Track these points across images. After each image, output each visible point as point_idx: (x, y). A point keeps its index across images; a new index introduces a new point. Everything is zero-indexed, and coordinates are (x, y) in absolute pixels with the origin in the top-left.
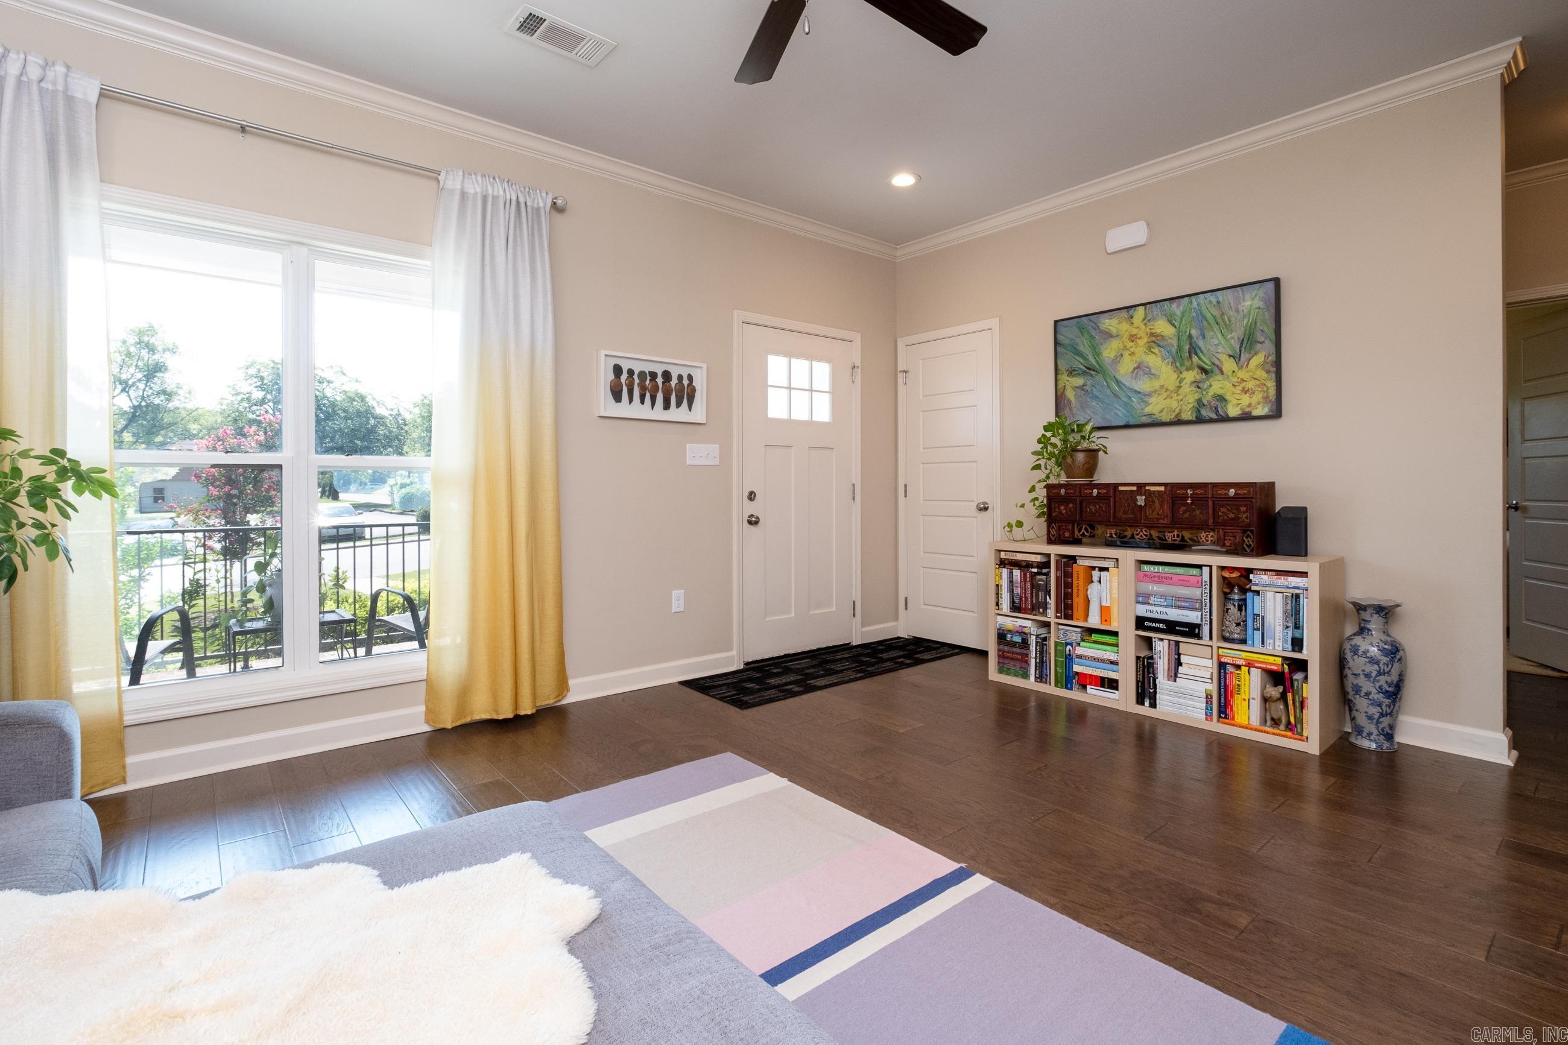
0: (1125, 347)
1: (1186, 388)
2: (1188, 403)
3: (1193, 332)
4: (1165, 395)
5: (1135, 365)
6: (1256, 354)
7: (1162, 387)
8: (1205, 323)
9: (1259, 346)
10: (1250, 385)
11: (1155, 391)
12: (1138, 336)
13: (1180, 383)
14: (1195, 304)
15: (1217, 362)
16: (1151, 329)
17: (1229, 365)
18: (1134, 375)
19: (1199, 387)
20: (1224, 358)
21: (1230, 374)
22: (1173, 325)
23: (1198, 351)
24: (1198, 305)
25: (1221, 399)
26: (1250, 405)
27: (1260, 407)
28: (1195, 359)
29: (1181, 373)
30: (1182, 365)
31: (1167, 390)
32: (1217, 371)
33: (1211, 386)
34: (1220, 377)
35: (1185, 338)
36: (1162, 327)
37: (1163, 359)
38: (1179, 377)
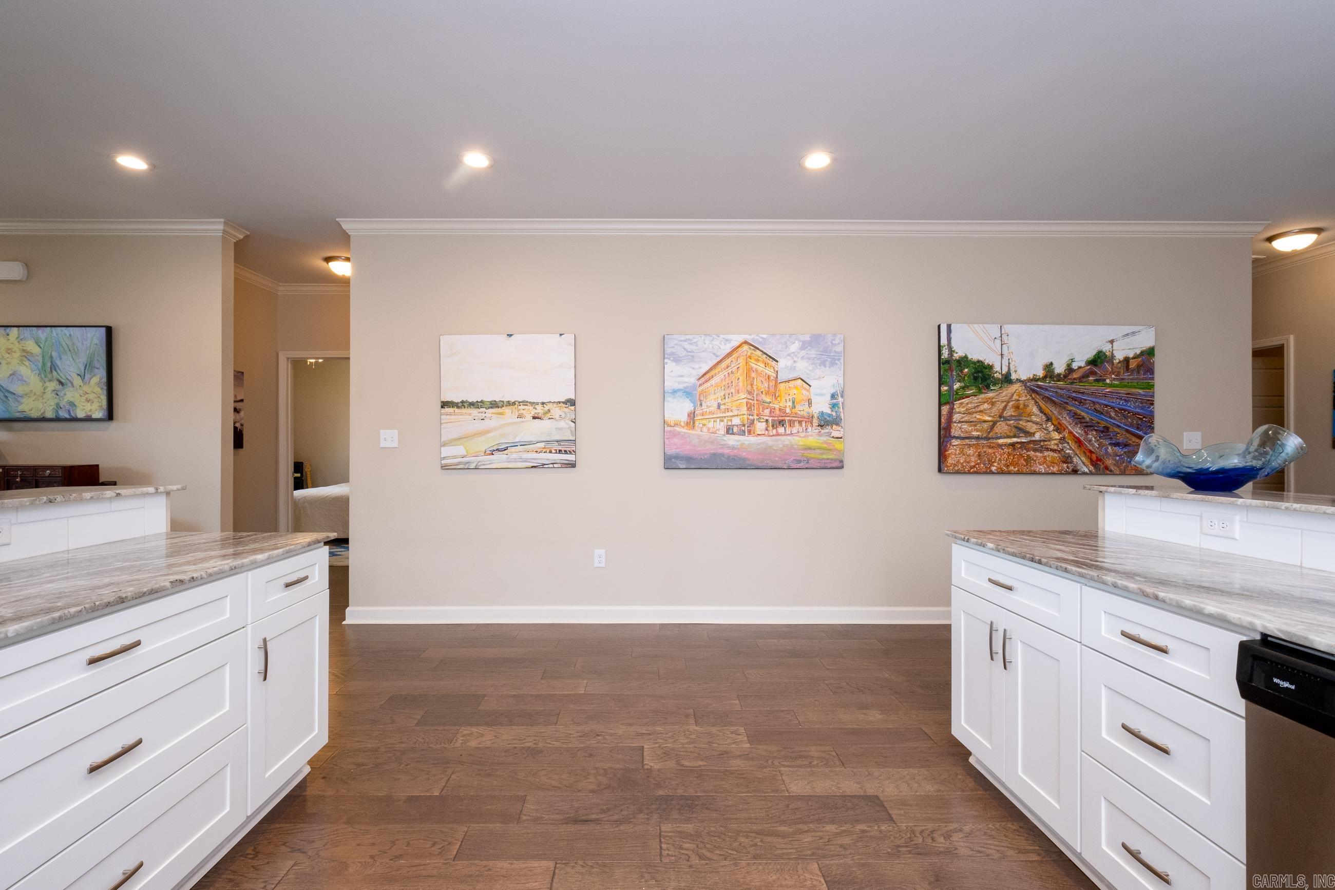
0: (3, 357)
1: (49, 394)
2: (51, 406)
3: (54, 354)
4: (34, 398)
5: (11, 373)
6: (95, 375)
7: (31, 391)
8: (61, 349)
9: (96, 370)
10: (91, 396)
11: (26, 395)
12: (13, 350)
13: (44, 390)
14: (54, 334)
15: (69, 378)
16: (23, 346)
17: (77, 381)
18: (10, 380)
19: (57, 395)
20: (74, 376)
21: (78, 387)
22: (39, 346)
23: (57, 368)
24: (57, 335)
25: (72, 404)
26: (91, 411)
27: (97, 412)
28: (55, 373)
29: (45, 382)
30: (46, 377)
31: (35, 394)
32: (70, 384)
33: (65, 394)
34: (71, 389)
35: (47, 357)
36: (31, 346)
37: (32, 371)
38: (43, 385)
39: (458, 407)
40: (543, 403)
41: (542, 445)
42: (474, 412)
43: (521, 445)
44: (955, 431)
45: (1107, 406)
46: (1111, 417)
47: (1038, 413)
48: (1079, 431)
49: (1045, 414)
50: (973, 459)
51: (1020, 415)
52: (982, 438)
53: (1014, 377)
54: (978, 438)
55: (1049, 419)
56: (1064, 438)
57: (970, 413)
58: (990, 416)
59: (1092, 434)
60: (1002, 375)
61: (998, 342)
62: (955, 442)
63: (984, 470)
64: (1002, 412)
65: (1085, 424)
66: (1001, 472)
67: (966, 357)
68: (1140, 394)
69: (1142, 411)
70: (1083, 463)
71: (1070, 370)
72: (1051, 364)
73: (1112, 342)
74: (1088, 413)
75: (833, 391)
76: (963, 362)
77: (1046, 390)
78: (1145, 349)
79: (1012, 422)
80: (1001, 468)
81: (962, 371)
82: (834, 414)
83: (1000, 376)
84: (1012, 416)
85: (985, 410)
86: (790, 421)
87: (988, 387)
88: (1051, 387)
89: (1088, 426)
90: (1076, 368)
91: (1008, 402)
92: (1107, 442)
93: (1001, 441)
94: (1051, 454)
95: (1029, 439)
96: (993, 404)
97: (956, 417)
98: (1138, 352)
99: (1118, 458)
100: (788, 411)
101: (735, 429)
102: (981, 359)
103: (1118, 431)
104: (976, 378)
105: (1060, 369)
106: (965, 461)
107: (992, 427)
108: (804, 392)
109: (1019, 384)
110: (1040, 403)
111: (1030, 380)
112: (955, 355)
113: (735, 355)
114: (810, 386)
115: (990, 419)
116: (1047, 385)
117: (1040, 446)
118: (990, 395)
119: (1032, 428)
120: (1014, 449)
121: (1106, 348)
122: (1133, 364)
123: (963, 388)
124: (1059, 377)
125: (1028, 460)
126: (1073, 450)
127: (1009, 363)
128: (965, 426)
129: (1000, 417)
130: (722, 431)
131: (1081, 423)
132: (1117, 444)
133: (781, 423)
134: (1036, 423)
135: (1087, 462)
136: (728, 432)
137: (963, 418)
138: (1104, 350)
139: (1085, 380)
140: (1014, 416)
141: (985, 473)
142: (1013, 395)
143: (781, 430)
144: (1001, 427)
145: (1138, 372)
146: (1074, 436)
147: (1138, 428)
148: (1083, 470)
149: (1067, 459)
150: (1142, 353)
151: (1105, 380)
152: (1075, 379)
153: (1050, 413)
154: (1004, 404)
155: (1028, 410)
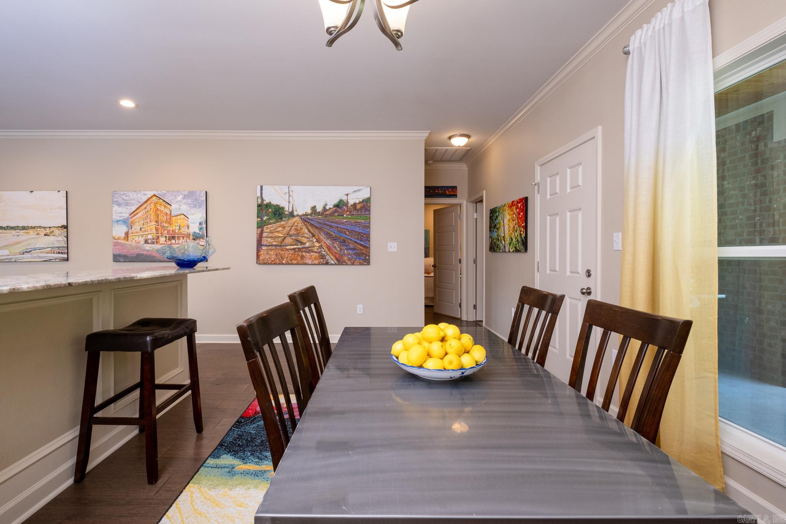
39: (5, 229)
40: (50, 227)
41: (49, 249)
42: (13, 232)
43: (38, 249)
44: (264, 242)
45: (344, 229)
46: (346, 234)
47: (308, 232)
48: (330, 242)
49: (311, 233)
50: (273, 257)
51: (298, 234)
52: (278, 246)
53: (295, 213)
54: (276, 246)
55: (313, 236)
56: (321, 245)
57: (272, 233)
58: (282, 234)
59: (336, 244)
60: (289, 212)
61: (287, 195)
62: (264, 248)
63: (279, 262)
64: (289, 232)
65: (332, 238)
66: (288, 264)
67: (270, 203)
68: (362, 223)
69: (363, 232)
70: (332, 259)
71: (325, 209)
72: (315, 207)
73: (347, 195)
74: (334, 232)
75: (200, 221)
76: (269, 205)
77: (312, 220)
78: (364, 198)
79: (294, 237)
80: (288, 262)
81: (268, 210)
82: (201, 233)
83: (288, 213)
84: (294, 234)
85: (280, 231)
86: (178, 237)
87: (281, 219)
88: (315, 219)
89: (334, 239)
90: (328, 209)
91: (292, 227)
92: (344, 248)
93: (288, 247)
94: (315, 254)
95: (303, 246)
96: (284, 228)
97: (265, 235)
98: (361, 200)
99: (350, 256)
100: (177, 231)
101: (149, 241)
102: (278, 204)
103: (350, 242)
104: (275, 214)
105: (319, 209)
106: (269, 258)
107: (283, 240)
108: (185, 222)
109: (298, 217)
110: (309, 227)
111: (303, 215)
112: (265, 202)
113: (149, 202)
114: (188, 218)
115: (282, 235)
116: (312, 217)
117: (309, 250)
118: (283, 223)
119: (304, 240)
120: (295, 252)
121: (344, 198)
122: (358, 207)
123: (268, 219)
124: (319, 213)
125: (302, 257)
126: (326, 252)
127: (293, 206)
128: (269, 239)
129: (288, 235)
130: (143, 242)
131: (330, 238)
132: (350, 249)
133: (173, 238)
134: (307, 238)
135: (334, 258)
136: (145, 243)
137: (268, 235)
138: (343, 199)
139: (333, 215)
140: (295, 234)
141: (279, 264)
142: (295, 223)
143: (173, 241)
144: (288, 240)
145: (361, 211)
146: (327, 244)
147: (361, 241)
148: (331, 262)
149: (323, 257)
150: (363, 201)
151: (343, 215)
152: (327, 214)
153: (314, 233)
154: (289, 228)
155: (302, 231)
